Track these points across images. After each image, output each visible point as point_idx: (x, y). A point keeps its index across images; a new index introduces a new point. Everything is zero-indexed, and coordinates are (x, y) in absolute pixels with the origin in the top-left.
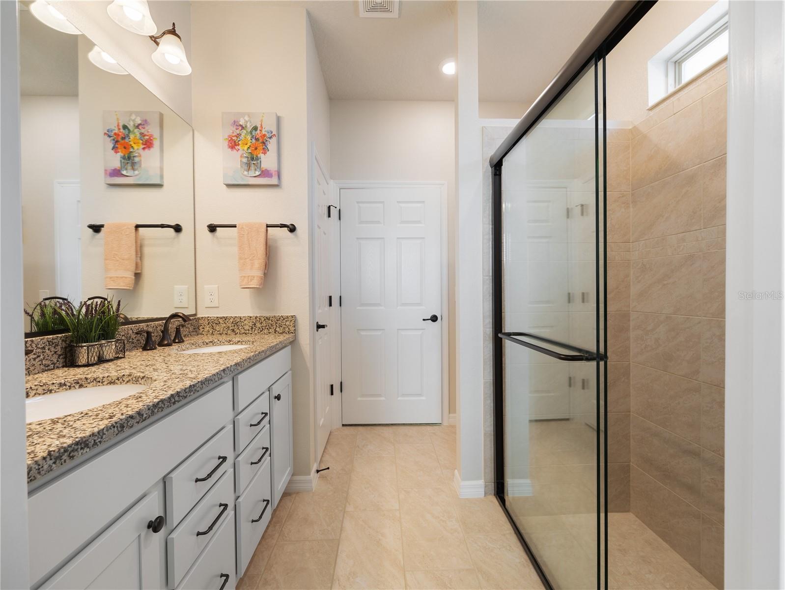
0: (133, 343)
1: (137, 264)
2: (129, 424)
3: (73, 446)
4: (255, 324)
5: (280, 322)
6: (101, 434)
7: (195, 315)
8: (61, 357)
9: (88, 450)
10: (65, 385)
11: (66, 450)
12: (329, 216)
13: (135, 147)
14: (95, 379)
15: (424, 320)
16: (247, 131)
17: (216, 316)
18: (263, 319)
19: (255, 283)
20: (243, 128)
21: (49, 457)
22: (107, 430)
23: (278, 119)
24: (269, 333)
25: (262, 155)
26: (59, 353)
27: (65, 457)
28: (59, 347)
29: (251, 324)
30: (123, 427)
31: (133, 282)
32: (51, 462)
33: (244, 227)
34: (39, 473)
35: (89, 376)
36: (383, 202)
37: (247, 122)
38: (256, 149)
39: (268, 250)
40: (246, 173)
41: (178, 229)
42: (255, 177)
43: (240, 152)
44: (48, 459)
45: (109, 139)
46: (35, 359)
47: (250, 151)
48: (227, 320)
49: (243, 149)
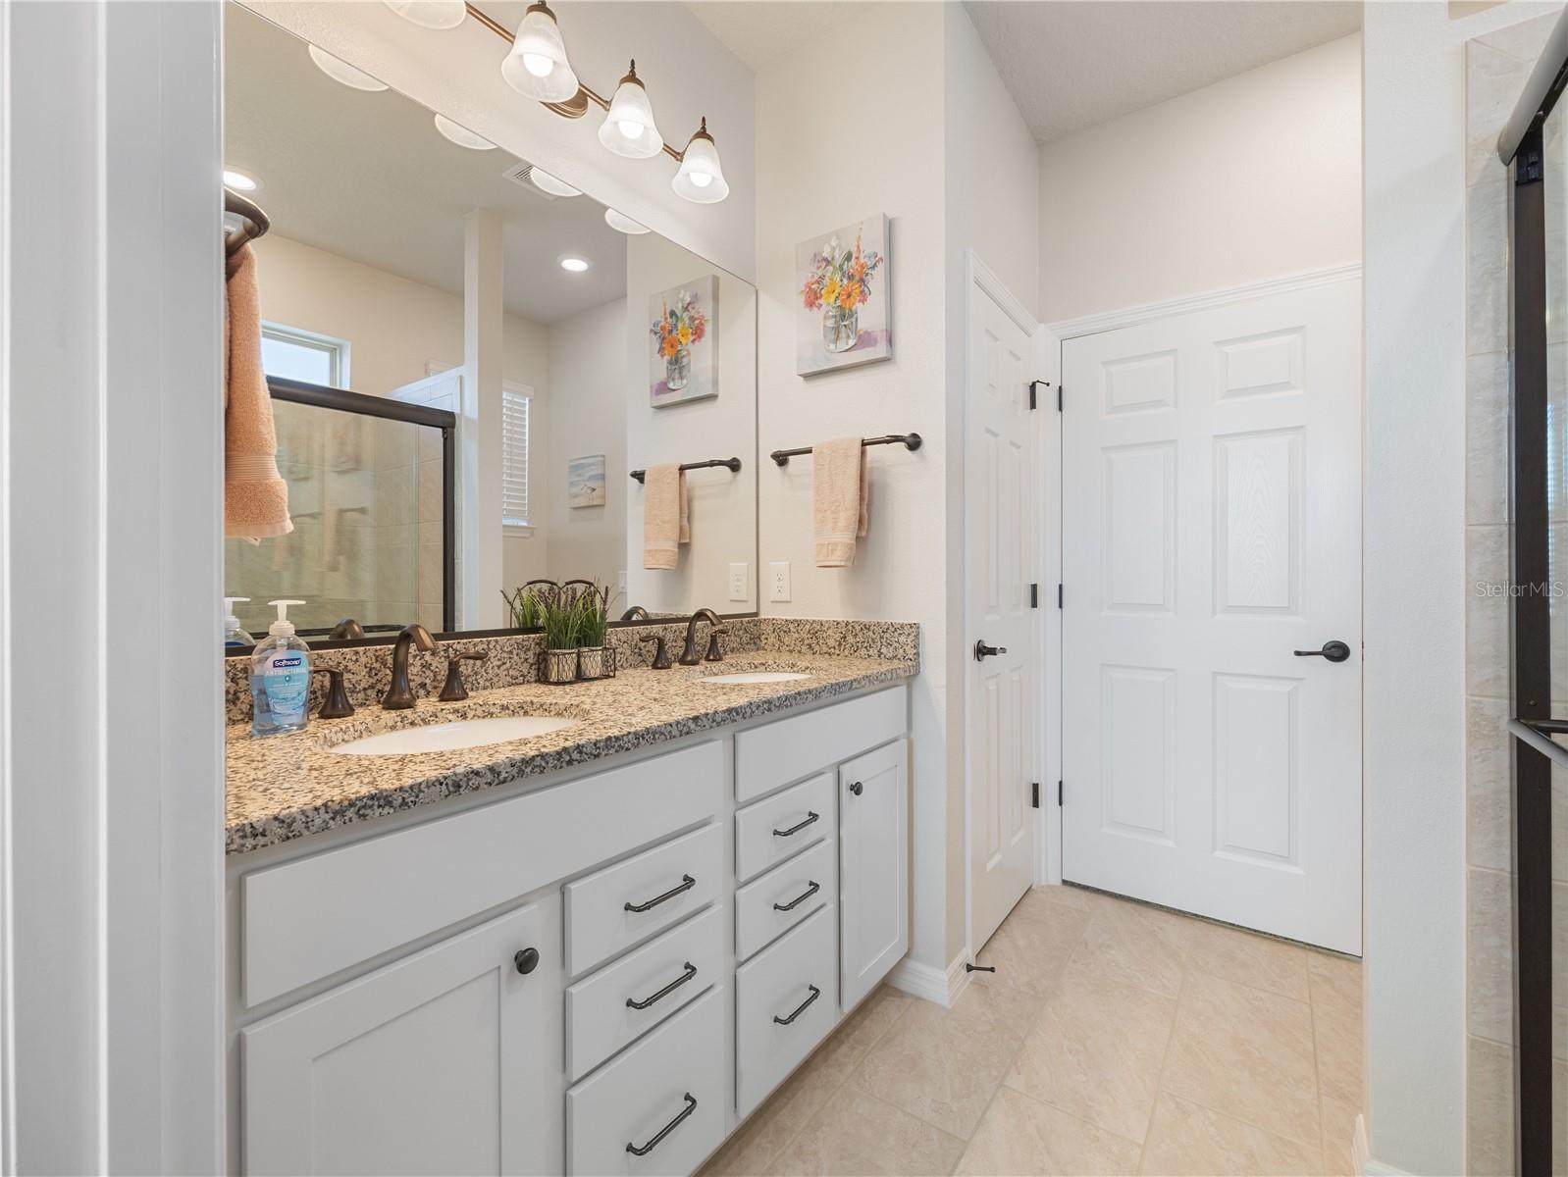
0: (640, 655)
1: (681, 529)
2: (470, 784)
3: (365, 800)
4: (845, 637)
5: (888, 636)
6: (416, 791)
7: (756, 614)
8: (533, 667)
9: (392, 811)
10: (508, 709)
11: (352, 804)
12: (1033, 406)
13: (684, 341)
14: (541, 706)
15: (1298, 653)
16: (834, 267)
17: (784, 618)
18: (858, 628)
19: (837, 558)
20: (828, 262)
21: (323, 808)
22: (428, 787)
23: (890, 226)
24: (869, 656)
25: (859, 307)
26: (531, 661)
27: (350, 813)
28: (531, 652)
29: (838, 636)
30: (460, 787)
31: (676, 557)
32: (327, 816)
33: (824, 451)
34: (308, 828)
35: (535, 700)
36: (1174, 352)
37: (834, 249)
38: (849, 296)
39: (866, 490)
40: (832, 346)
41: (734, 466)
42: (847, 351)
43: (823, 311)
44: (322, 811)
45: (655, 337)
46: (499, 667)
47: (839, 303)
48: (801, 626)
49: (828, 303)
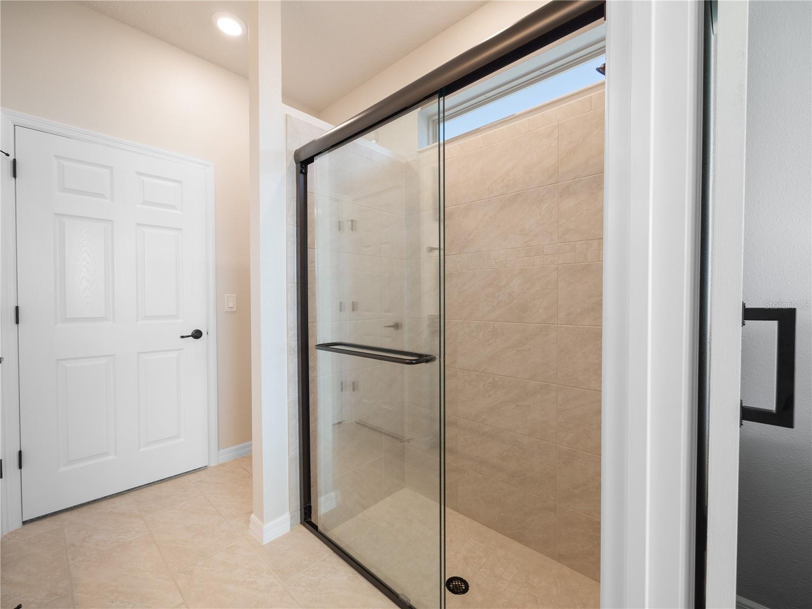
15: (182, 337)
36: (111, 168)
